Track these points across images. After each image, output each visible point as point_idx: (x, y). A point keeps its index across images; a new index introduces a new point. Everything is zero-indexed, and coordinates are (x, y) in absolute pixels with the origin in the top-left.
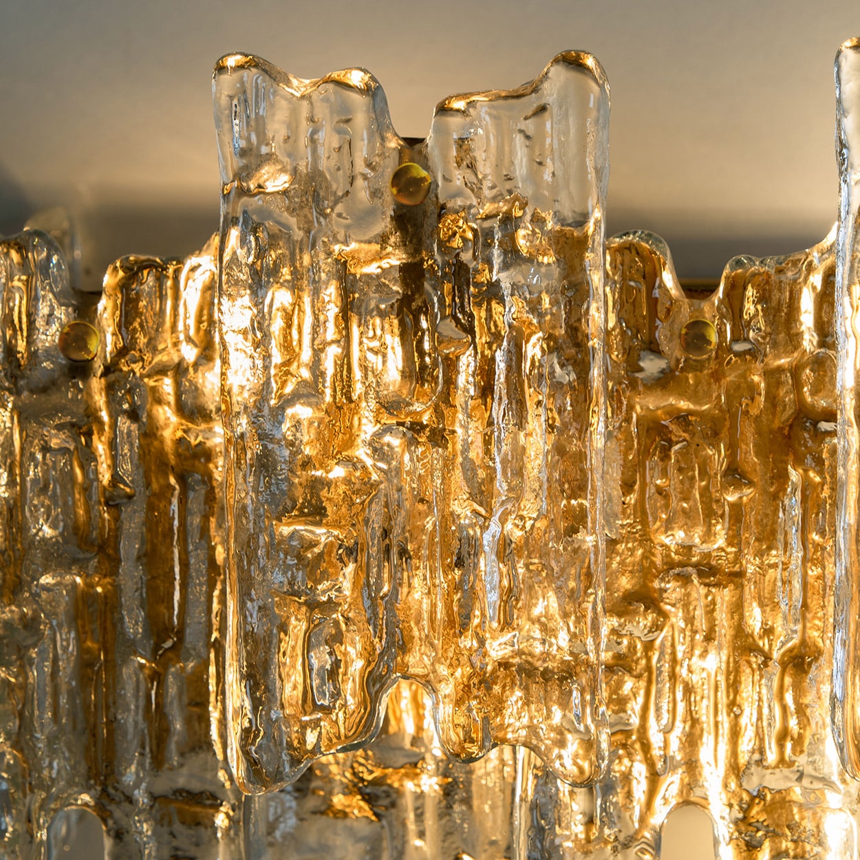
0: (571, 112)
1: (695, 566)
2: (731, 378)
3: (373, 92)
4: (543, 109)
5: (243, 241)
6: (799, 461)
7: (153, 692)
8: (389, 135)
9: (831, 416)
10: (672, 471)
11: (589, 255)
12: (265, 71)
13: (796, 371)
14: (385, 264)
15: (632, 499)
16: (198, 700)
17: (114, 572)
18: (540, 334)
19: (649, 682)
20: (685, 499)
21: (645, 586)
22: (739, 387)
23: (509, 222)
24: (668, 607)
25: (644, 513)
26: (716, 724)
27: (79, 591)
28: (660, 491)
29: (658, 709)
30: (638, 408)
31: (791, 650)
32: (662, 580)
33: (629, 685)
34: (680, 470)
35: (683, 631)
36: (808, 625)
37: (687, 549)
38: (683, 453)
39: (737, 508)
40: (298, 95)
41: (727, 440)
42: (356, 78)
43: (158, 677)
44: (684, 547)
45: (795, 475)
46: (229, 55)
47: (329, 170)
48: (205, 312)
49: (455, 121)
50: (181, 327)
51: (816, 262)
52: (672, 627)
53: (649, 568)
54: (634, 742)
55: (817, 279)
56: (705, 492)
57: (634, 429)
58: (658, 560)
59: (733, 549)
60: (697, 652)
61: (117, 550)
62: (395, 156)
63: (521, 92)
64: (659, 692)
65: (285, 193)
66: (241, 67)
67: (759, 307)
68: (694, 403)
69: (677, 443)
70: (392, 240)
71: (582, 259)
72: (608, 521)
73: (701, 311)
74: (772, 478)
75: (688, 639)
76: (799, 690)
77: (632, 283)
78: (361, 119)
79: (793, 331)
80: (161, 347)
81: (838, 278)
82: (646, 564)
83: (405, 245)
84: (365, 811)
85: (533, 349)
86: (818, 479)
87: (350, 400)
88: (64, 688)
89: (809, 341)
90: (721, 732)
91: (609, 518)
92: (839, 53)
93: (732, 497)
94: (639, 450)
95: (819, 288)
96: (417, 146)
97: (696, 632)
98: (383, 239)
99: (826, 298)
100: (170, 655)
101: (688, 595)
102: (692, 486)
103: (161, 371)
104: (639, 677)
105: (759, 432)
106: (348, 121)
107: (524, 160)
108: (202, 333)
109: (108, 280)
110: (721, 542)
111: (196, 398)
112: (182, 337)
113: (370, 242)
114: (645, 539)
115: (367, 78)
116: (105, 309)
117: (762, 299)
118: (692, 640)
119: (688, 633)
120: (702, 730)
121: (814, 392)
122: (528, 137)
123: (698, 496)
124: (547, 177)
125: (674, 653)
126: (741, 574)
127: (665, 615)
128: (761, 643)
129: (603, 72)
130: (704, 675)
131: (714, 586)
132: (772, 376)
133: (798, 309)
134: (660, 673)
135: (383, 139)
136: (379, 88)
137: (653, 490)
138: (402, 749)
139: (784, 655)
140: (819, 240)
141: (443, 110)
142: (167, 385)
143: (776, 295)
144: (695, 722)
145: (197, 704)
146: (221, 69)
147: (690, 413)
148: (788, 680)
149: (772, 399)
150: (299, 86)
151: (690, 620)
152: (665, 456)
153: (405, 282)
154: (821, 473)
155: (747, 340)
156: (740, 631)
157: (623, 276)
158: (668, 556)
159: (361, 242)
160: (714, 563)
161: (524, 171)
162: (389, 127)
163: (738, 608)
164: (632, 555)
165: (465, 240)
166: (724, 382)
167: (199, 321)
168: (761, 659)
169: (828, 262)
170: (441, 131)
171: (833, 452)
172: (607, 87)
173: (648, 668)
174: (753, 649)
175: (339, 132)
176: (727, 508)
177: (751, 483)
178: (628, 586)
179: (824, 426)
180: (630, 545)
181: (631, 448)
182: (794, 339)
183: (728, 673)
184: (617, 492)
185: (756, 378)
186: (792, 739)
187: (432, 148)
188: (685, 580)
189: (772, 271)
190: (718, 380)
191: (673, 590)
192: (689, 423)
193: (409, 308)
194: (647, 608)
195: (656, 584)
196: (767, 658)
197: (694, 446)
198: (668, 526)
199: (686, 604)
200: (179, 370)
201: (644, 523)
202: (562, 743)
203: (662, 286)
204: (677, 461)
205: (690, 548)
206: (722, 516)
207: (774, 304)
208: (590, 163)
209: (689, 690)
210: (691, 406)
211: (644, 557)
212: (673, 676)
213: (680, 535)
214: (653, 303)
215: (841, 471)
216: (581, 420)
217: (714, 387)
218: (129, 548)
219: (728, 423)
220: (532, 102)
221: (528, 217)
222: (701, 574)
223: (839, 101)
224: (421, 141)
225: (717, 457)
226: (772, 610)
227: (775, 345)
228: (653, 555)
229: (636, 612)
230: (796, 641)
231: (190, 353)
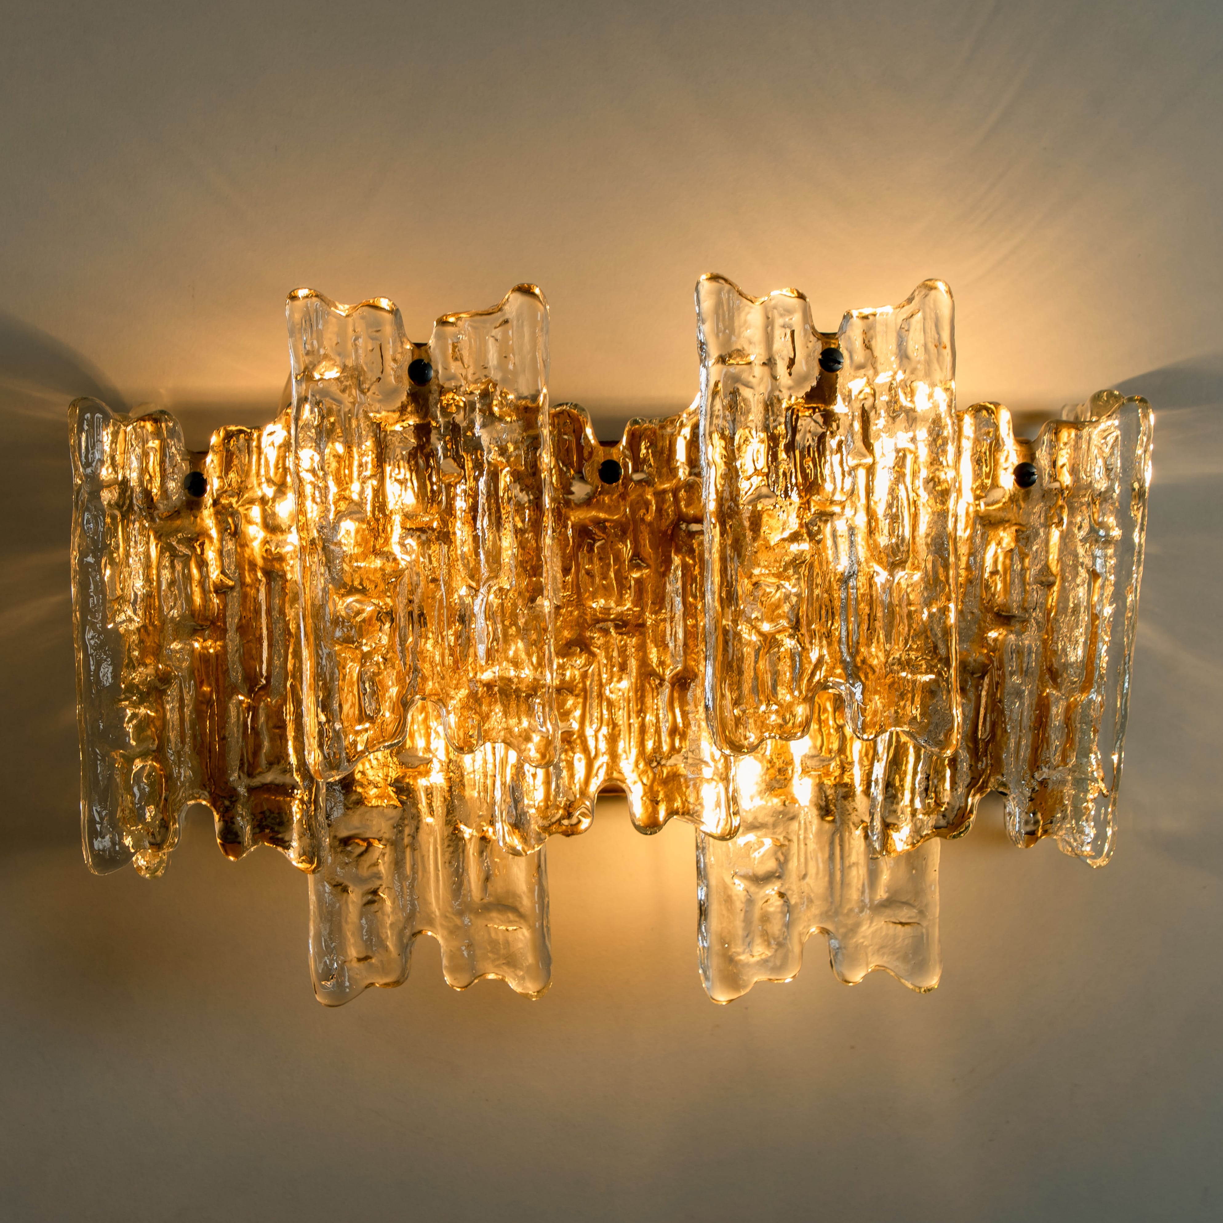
0: (525, 323)
1: (612, 620)
2: (633, 496)
3: (395, 312)
4: (506, 322)
5: (312, 411)
6: (678, 551)
7: (249, 720)
8: (405, 340)
9: (699, 520)
10: (595, 559)
11: (541, 418)
12: (322, 300)
13: (675, 492)
14: (405, 424)
15: (569, 578)
16: (280, 724)
17: (223, 637)
18: (508, 469)
19: (585, 699)
20: (605, 578)
21: (580, 635)
22: (638, 503)
23: (486, 395)
24: (595, 649)
25: (578, 587)
26: (630, 725)
27: (197, 654)
28: (588, 573)
29: (591, 716)
30: (572, 518)
31: (677, 674)
32: (591, 631)
33: (570, 703)
34: (601, 559)
35: (606, 665)
36: (688, 657)
37: (606, 610)
38: (602, 548)
39: (638, 581)
40: (344, 314)
41: (632, 537)
42: (385, 303)
43: (253, 709)
44: (605, 609)
45: (677, 560)
46: (299, 289)
47: (366, 364)
48: (281, 462)
49: (449, 329)
50: (262, 472)
51: (685, 421)
52: (599, 662)
53: (583, 623)
54: (576, 739)
55: (686, 431)
56: (617, 573)
57: (570, 532)
58: (588, 618)
59: (638, 609)
60: (615, 679)
61: (225, 623)
62: (410, 354)
63: (491, 311)
64: (591, 705)
65: (337, 379)
66: (307, 297)
67: (650, 451)
68: (609, 515)
69: (599, 540)
70: (409, 409)
71: (536, 418)
72: (555, 594)
73: (611, 455)
74: (662, 562)
75: (609, 671)
76: (683, 703)
77: (566, 437)
78: (388, 330)
79: (672, 466)
80: (249, 486)
81: (701, 428)
82: (581, 621)
83: (418, 412)
84: (393, 799)
85: (505, 479)
86: (691, 562)
87: (385, 515)
88: (187, 718)
89: (683, 473)
90: (632, 730)
91: (555, 591)
92: (698, 283)
93: (636, 575)
94: (573, 546)
95: (688, 438)
96: (423, 348)
97: (614, 666)
98: (402, 410)
99: (693, 444)
100: (262, 693)
101: (608, 642)
102: (609, 570)
103: (252, 502)
104: (577, 696)
105: (652, 532)
106: (378, 331)
107: (495, 355)
108: (278, 475)
109: (214, 440)
110: (629, 605)
111: (274, 519)
112: (263, 479)
113: (394, 411)
114: (580, 604)
115: (390, 303)
116: (212, 461)
117: (652, 444)
118: (612, 672)
119: (609, 667)
120: (620, 731)
121: (687, 506)
122: (497, 340)
123: (613, 575)
124: (511, 367)
125: (600, 680)
126: (643, 625)
127: (593, 655)
128: (657, 669)
129: (545, 297)
130: (620, 693)
131: (625, 634)
132: (660, 495)
133: (675, 452)
134: (592, 692)
135: (402, 343)
136: (397, 310)
137: (583, 572)
138: (417, 756)
139: (673, 677)
140: (687, 406)
141: (443, 323)
142: (256, 512)
143: (660, 444)
144: (615, 725)
145: (278, 727)
146: (293, 298)
147: (606, 520)
148: (676, 695)
149: (659, 510)
150: (342, 309)
151: (609, 658)
152: (591, 550)
153: (418, 436)
154: (693, 558)
155: (642, 471)
156: (644, 662)
157: (559, 431)
158: (595, 615)
159: (388, 411)
160: (625, 618)
161: (495, 362)
162: (404, 335)
163: (642, 647)
164: (571, 615)
165: (458, 406)
166: (629, 499)
167: (277, 468)
168: (657, 682)
169: (694, 420)
170: (440, 337)
171: (701, 544)
172: (548, 307)
173: (584, 690)
174: (653, 674)
175: (373, 339)
176: (633, 582)
177: (648, 566)
178: (569, 636)
179: (695, 527)
180: (569, 609)
181: (568, 545)
182: (673, 471)
183: (636, 691)
184: (559, 575)
185: (649, 497)
186: (679, 734)
187: (434, 349)
188: (606, 632)
189: (657, 427)
190: (624, 499)
191: (598, 639)
192: (605, 527)
193: (422, 452)
194: (581, 650)
195: (588, 634)
196: (662, 680)
197: (609, 543)
198: (594, 596)
199: (606, 648)
200: (263, 501)
201: (579, 594)
202: (528, 739)
203: (586, 437)
204: (599, 553)
205: (610, 609)
206: (630, 588)
207: (659, 449)
208: (538, 355)
209: (610, 704)
210: (607, 516)
211: (580, 616)
212: (600, 695)
213: (602, 602)
214: (580, 448)
215: (707, 556)
216: (537, 526)
217: (622, 503)
218: (232, 622)
219: (631, 528)
220: (498, 317)
221: (498, 393)
222: (617, 627)
223: (699, 314)
224: (426, 344)
225: (626, 549)
226: (664, 649)
227: (660, 477)
228: (586, 615)
229: (574, 654)
230: (680, 668)
231: (269, 491)
